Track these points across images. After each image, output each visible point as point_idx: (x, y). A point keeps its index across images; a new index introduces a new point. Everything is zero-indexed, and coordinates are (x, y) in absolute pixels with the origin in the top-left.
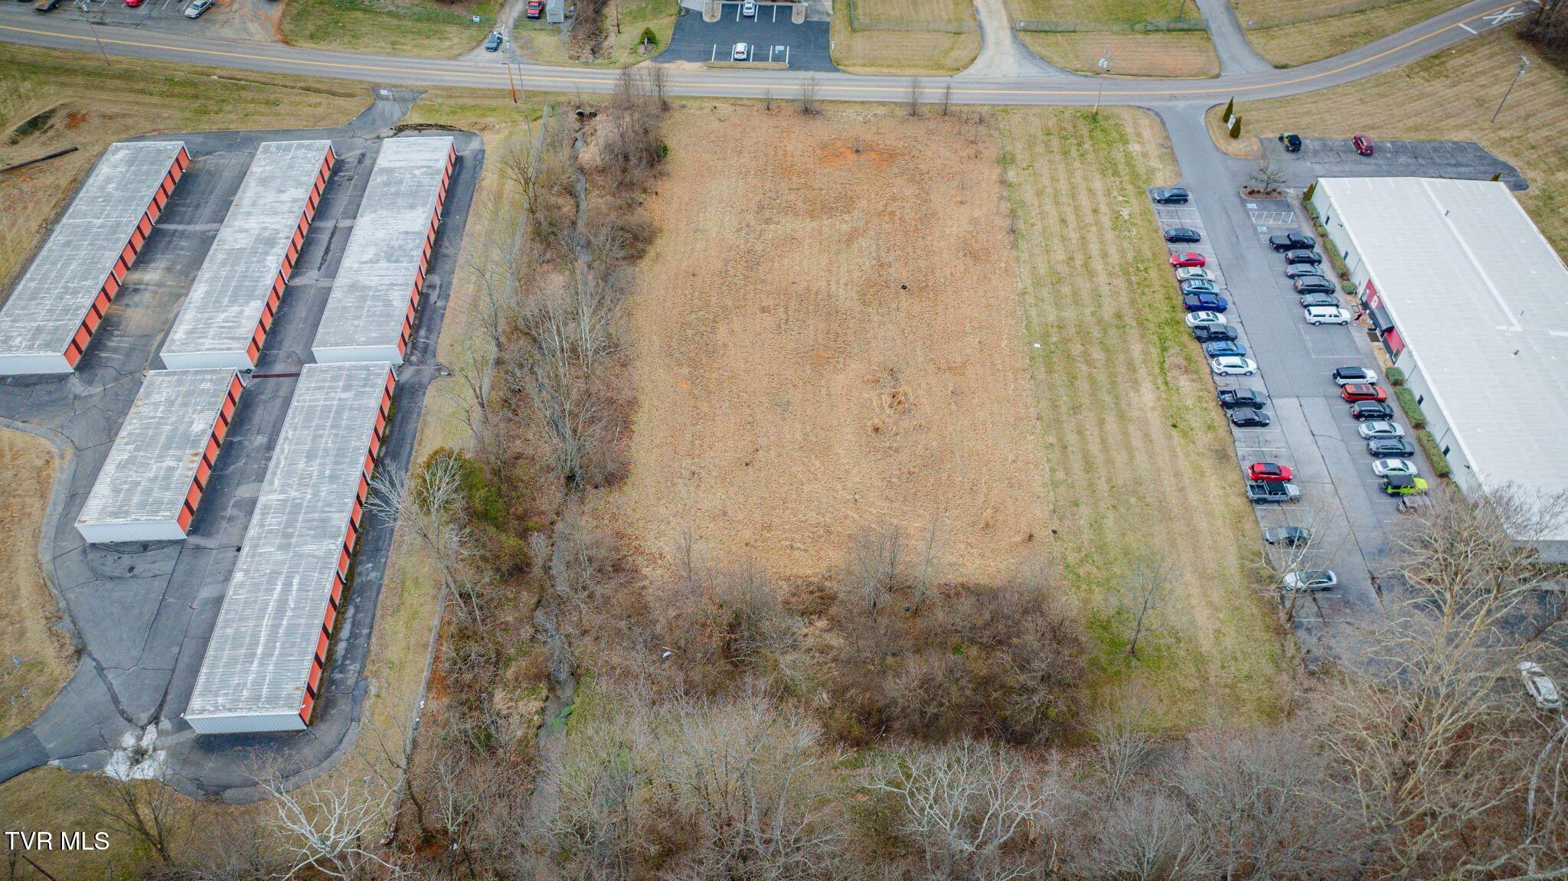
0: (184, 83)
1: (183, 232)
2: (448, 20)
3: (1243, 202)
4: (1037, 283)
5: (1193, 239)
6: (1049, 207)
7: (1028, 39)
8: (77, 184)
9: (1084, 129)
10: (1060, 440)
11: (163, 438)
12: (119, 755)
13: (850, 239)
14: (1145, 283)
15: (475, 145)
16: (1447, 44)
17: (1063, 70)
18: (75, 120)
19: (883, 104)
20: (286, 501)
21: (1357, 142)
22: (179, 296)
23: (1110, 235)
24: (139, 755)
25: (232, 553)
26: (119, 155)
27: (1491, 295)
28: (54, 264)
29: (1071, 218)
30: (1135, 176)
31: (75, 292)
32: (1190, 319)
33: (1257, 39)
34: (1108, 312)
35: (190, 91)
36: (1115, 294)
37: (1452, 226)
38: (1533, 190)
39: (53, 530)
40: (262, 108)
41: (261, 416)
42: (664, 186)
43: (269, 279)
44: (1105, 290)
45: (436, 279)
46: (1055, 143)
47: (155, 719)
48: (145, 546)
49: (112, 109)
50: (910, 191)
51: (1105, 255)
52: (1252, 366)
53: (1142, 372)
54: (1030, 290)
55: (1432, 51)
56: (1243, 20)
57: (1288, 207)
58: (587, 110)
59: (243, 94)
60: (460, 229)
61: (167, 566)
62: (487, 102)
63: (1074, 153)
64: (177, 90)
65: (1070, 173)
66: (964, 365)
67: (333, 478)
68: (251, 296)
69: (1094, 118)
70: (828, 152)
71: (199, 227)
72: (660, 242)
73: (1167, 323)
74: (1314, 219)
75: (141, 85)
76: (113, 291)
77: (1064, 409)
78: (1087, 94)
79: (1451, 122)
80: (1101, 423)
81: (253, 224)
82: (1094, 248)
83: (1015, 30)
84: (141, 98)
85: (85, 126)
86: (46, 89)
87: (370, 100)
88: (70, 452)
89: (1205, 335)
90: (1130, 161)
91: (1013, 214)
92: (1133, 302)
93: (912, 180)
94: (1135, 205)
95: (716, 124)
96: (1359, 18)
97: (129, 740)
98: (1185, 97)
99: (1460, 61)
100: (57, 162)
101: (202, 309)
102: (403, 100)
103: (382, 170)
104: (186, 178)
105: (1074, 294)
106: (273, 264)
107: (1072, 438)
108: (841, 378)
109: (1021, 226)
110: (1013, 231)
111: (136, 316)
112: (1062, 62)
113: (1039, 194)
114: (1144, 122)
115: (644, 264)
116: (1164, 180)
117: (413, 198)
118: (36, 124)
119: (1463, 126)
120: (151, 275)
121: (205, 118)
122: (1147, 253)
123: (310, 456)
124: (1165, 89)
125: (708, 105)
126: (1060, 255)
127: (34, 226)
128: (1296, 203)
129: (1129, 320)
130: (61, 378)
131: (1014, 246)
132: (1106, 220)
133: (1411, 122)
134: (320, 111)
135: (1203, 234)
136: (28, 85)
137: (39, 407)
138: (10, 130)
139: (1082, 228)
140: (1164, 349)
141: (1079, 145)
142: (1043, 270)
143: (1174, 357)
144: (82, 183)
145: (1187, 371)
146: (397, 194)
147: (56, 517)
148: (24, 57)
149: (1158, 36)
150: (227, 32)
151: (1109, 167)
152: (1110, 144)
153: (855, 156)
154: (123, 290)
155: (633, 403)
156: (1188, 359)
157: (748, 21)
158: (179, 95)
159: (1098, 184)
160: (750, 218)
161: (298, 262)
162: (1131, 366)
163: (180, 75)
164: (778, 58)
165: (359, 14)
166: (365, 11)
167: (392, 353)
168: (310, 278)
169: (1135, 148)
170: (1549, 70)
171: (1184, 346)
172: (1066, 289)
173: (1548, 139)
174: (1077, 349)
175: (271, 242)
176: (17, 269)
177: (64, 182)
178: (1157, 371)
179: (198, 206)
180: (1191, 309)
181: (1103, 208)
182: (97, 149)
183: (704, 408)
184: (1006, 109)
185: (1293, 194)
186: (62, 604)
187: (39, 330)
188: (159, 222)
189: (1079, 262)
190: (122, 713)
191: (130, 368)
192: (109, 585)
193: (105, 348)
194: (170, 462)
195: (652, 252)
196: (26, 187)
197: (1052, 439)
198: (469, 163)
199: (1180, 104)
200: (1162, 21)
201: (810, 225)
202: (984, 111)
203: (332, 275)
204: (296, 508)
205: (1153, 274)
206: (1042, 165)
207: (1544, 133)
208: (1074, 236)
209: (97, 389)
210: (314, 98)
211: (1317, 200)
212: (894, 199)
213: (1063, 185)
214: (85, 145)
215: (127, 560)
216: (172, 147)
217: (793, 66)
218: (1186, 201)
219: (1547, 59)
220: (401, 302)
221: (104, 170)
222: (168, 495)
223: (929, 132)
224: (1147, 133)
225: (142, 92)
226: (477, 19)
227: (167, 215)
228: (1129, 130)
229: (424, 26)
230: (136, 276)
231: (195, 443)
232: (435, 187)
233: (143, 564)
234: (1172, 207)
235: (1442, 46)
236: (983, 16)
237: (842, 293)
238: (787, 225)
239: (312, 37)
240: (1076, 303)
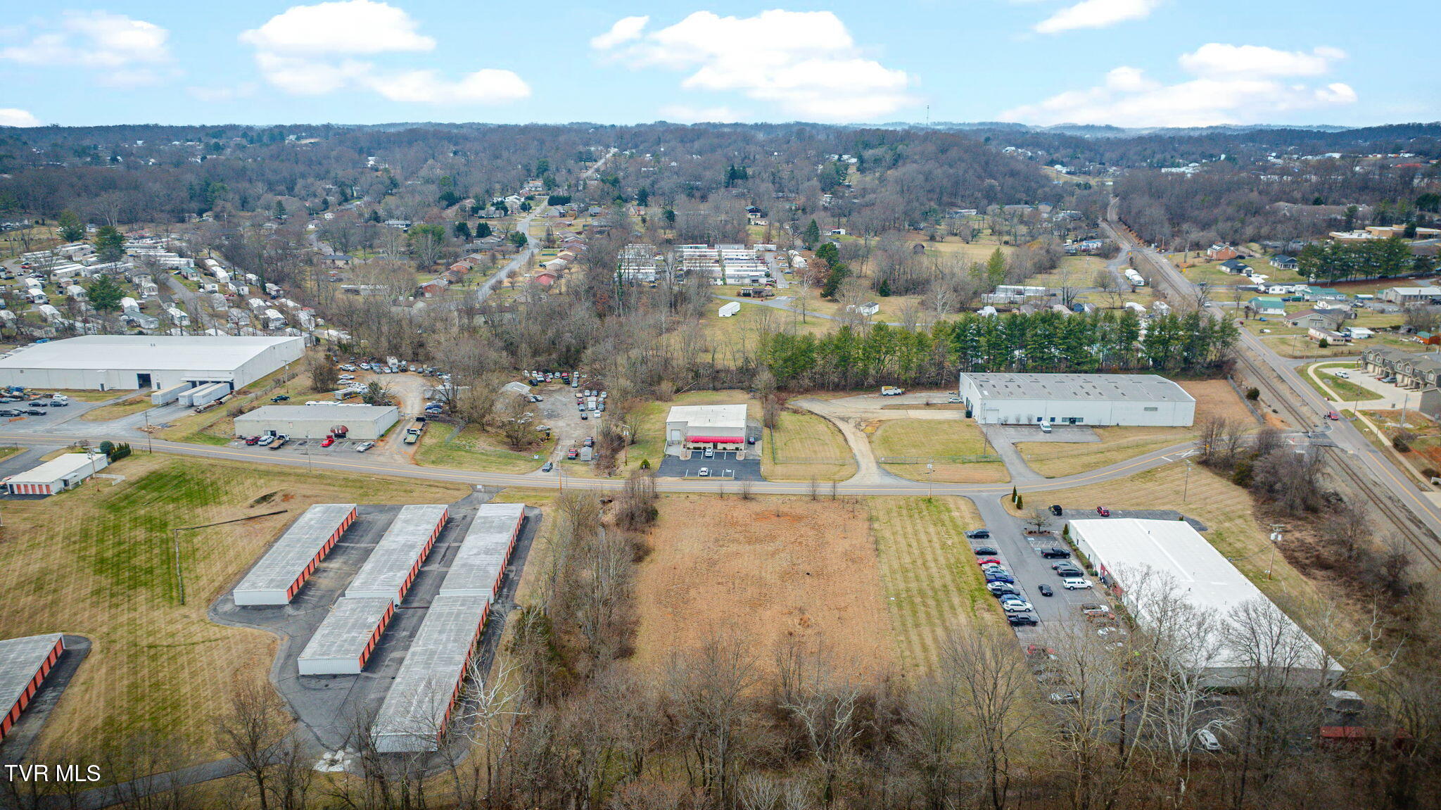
0: (354, 481)
1: (353, 548)
2: (518, 458)
3: (1025, 538)
4: (893, 572)
5: (994, 553)
6: (900, 538)
7: (887, 467)
8: (286, 527)
9: (923, 506)
10: (907, 639)
11: (350, 624)
12: (322, 762)
13: (773, 554)
14: (962, 573)
15: (536, 512)
16: (1157, 465)
17: (909, 480)
18: (287, 497)
19: (795, 495)
20: (426, 650)
21: (1099, 509)
22: (351, 574)
23: (939, 552)
24: (333, 762)
25: (388, 680)
26: (317, 510)
27: (1160, 551)
28: (280, 554)
29: (914, 544)
30: (955, 526)
31: (293, 565)
32: (990, 586)
33: (1035, 466)
34: (938, 584)
35: (358, 484)
36: (942, 577)
37: (1153, 539)
38: (1210, 531)
39: (278, 670)
40: (402, 494)
41: (406, 623)
42: (655, 531)
43: (412, 562)
44: (936, 575)
45: (513, 568)
46: (904, 512)
47: (343, 748)
48: (335, 676)
49: (309, 493)
50: (811, 533)
51: (936, 560)
52: (1029, 606)
53: (959, 610)
54: (888, 574)
55: (1147, 469)
56: (1026, 457)
57: (1055, 539)
58: (606, 499)
59: (391, 487)
60: (528, 548)
61: (349, 685)
62: (543, 494)
63: (916, 516)
64: (350, 484)
65: (914, 526)
66: (846, 607)
67: (455, 641)
68: (400, 569)
69: (929, 500)
70: (760, 517)
71: (363, 545)
72: (654, 555)
73: (976, 590)
74: (1070, 543)
75: (329, 481)
76: (312, 570)
77: (909, 625)
78: (926, 490)
79: (1159, 501)
80: (933, 631)
81: (401, 539)
82: (929, 557)
83: (878, 463)
84: (328, 488)
85: (292, 501)
86: (272, 483)
87: (469, 492)
88: (286, 638)
89: (997, 594)
90: (952, 520)
91: (876, 542)
92: (954, 581)
93: (813, 528)
94: (956, 539)
95: (688, 504)
96: (1101, 455)
97: (328, 756)
98: (988, 491)
99: (1163, 474)
100: (275, 516)
101: (371, 573)
102: (490, 492)
103: (480, 518)
104: (354, 524)
105: (916, 576)
106: (414, 557)
107: (914, 638)
108: (769, 613)
109: (882, 547)
110: (877, 550)
111: (324, 582)
112: (909, 477)
113: (894, 534)
114: (962, 503)
115: (643, 564)
116: (974, 528)
117: (501, 528)
118: (265, 499)
119: (1167, 503)
120: (335, 564)
121: (366, 498)
122: (963, 559)
123: (440, 632)
124: (975, 488)
125: (683, 496)
126: (907, 560)
127: (261, 544)
128: (1059, 537)
129: (952, 587)
130: (281, 607)
131: (877, 556)
132: (937, 546)
133: (1134, 501)
134: (439, 495)
135: (999, 551)
136: (262, 481)
137: (267, 619)
138: (251, 501)
139: (921, 548)
140: (974, 601)
141: (920, 513)
142: (896, 566)
143: (980, 603)
144: (290, 526)
145: (988, 610)
146: (491, 527)
147: (279, 665)
148: (262, 468)
149: (971, 465)
150: (382, 459)
151: (939, 522)
152: (940, 512)
153: (776, 518)
154: (317, 571)
155: (637, 623)
156: (990, 605)
157: (708, 460)
158: (351, 487)
159: (932, 530)
160: (710, 545)
161: (428, 558)
162: (952, 607)
163: (352, 477)
164: (727, 475)
165: (463, 453)
166: (466, 452)
167: (488, 594)
168: (434, 567)
169: (956, 514)
170: (1217, 479)
171: (986, 600)
172: (911, 575)
173: (1218, 509)
174: (918, 600)
175: (412, 547)
176: (252, 562)
177: (279, 526)
178: (969, 610)
179: (362, 536)
180: (989, 581)
181: (935, 539)
182: (299, 511)
183: (682, 625)
184: (873, 497)
185: (1057, 533)
186: (285, 700)
187: (272, 580)
188: (338, 542)
189: (919, 562)
190: (323, 745)
191: (321, 604)
192: (312, 692)
193: (306, 595)
194: (354, 634)
195: (648, 559)
196: (258, 526)
197: (902, 638)
198: (532, 520)
199: (984, 494)
200: (973, 458)
201: (748, 547)
202: (859, 498)
203: (449, 566)
204: (433, 653)
205: (967, 568)
206: (896, 522)
207: (1215, 506)
208: (916, 552)
209: (302, 612)
210: (434, 490)
211: (1072, 535)
212: (802, 536)
213: (909, 530)
214: (292, 510)
215: (324, 682)
216: (350, 507)
217: (736, 479)
218: (988, 536)
219: (1216, 474)
220: (494, 572)
221: (308, 516)
222: (353, 648)
223: (824, 508)
224: (963, 508)
225: (329, 484)
226: (536, 457)
227: (343, 538)
228: (952, 506)
229: (505, 461)
230: (325, 565)
231: (370, 627)
232: (514, 526)
233: (332, 684)
234: (980, 540)
235: (1153, 467)
236: (859, 457)
237: (768, 577)
238: (733, 548)
239: (433, 462)
240: (917, 580)
